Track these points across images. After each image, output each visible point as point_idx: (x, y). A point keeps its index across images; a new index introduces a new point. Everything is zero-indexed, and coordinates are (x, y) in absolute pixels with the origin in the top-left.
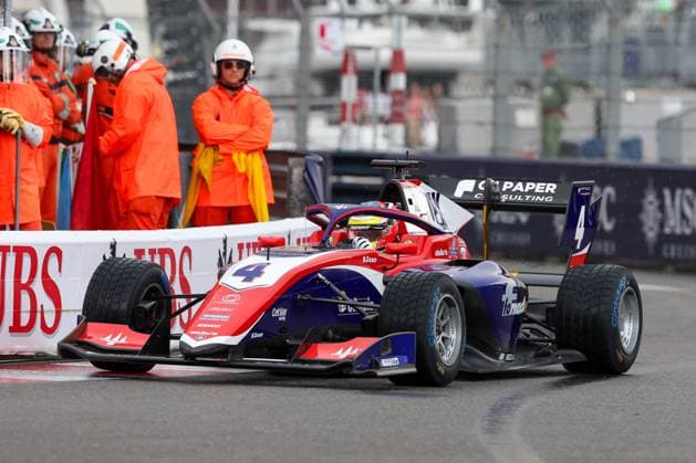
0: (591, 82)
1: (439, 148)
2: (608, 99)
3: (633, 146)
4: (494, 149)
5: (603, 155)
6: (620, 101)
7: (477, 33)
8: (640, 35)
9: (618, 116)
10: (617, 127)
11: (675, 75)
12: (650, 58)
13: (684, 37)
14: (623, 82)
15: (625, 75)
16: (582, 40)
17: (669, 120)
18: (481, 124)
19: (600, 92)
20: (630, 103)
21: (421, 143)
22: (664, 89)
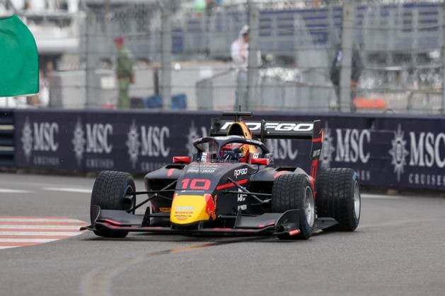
0: (151, 58)
1: (50, 105)
2: (162, 69)
3: (180, 100)
4: (87, 104)
5: (160, 106)
6: (171, 69)
7: (74, 27)
8: (183, 25)
9: (170, 79)
10: (169, 87)
11: (207, 52)
12: (189, 41)
13: (212, 26)
14: (173, 57)
15: (174, 52)
16: (144, 30)
17: (204, 81)
18: (78, 87)
19: (157, 64)
20: (178, 71)
21: (39, 102)
22: (200, 61)
